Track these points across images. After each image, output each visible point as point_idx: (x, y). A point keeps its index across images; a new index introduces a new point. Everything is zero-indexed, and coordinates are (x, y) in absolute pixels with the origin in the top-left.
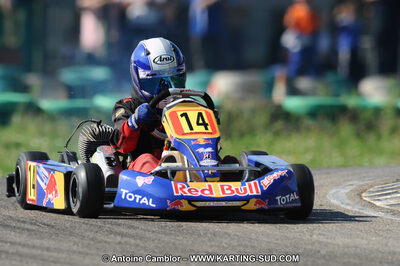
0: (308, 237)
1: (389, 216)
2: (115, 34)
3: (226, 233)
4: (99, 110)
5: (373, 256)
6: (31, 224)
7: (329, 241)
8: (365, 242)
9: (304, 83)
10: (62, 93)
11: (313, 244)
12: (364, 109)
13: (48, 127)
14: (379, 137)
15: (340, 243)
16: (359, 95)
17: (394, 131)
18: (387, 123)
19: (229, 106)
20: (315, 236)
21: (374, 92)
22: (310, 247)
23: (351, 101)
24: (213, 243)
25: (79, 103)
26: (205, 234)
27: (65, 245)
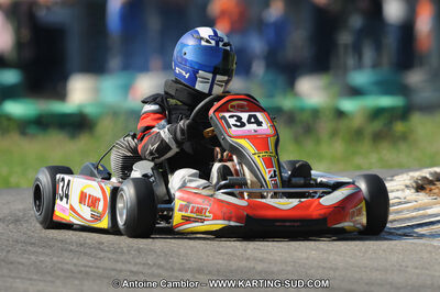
0: (241, 251)
2: (26, 34)
3: (151, 250)
4: (9, 118)
5: (312, 271)
7: (265, 256)
8: (304, 255)
11: (248, 259)
12: (302, 110)
14: (318, 142)
15: (278, 258)
16: (296, 95)
17: (334, 134)
18: (325, 126)
20: (249, 251)
21: (312, 92)
22: (244, 263)
23: (287, 103)
24: (138, 261)
26: (129, 252)
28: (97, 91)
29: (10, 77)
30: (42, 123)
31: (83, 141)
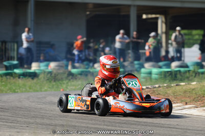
9: (77, 65)
10: (4, 69)
12: (96, 72)
19: (55, 71)
21: (98, 67)
25: (10, 71)
27: (6, 114)
28: (39, 67)
29: (15, 62)
30: (24, 75)
31: (35, 80)
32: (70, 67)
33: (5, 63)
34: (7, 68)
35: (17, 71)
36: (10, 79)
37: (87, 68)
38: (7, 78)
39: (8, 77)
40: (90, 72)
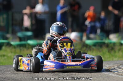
1: (118, 76)
6: (8, 79)
9: (92, 36)
10: (18, 40)
12: (111, 43)
13: (13, 50)
14: (115, 52)
16: (109, 39)
17: (119, 50)
18: (117, 48)
21: (113, 38)
25: (23, 42)
29: (29, 34)
32: (84, 38)
33: (20, 34)
34: (21, 39)
35: (31, 42)
36: (24, 50)
37: (102, 39)
38: (21, 50)
39: (22, 48)
40: (104, 43)
